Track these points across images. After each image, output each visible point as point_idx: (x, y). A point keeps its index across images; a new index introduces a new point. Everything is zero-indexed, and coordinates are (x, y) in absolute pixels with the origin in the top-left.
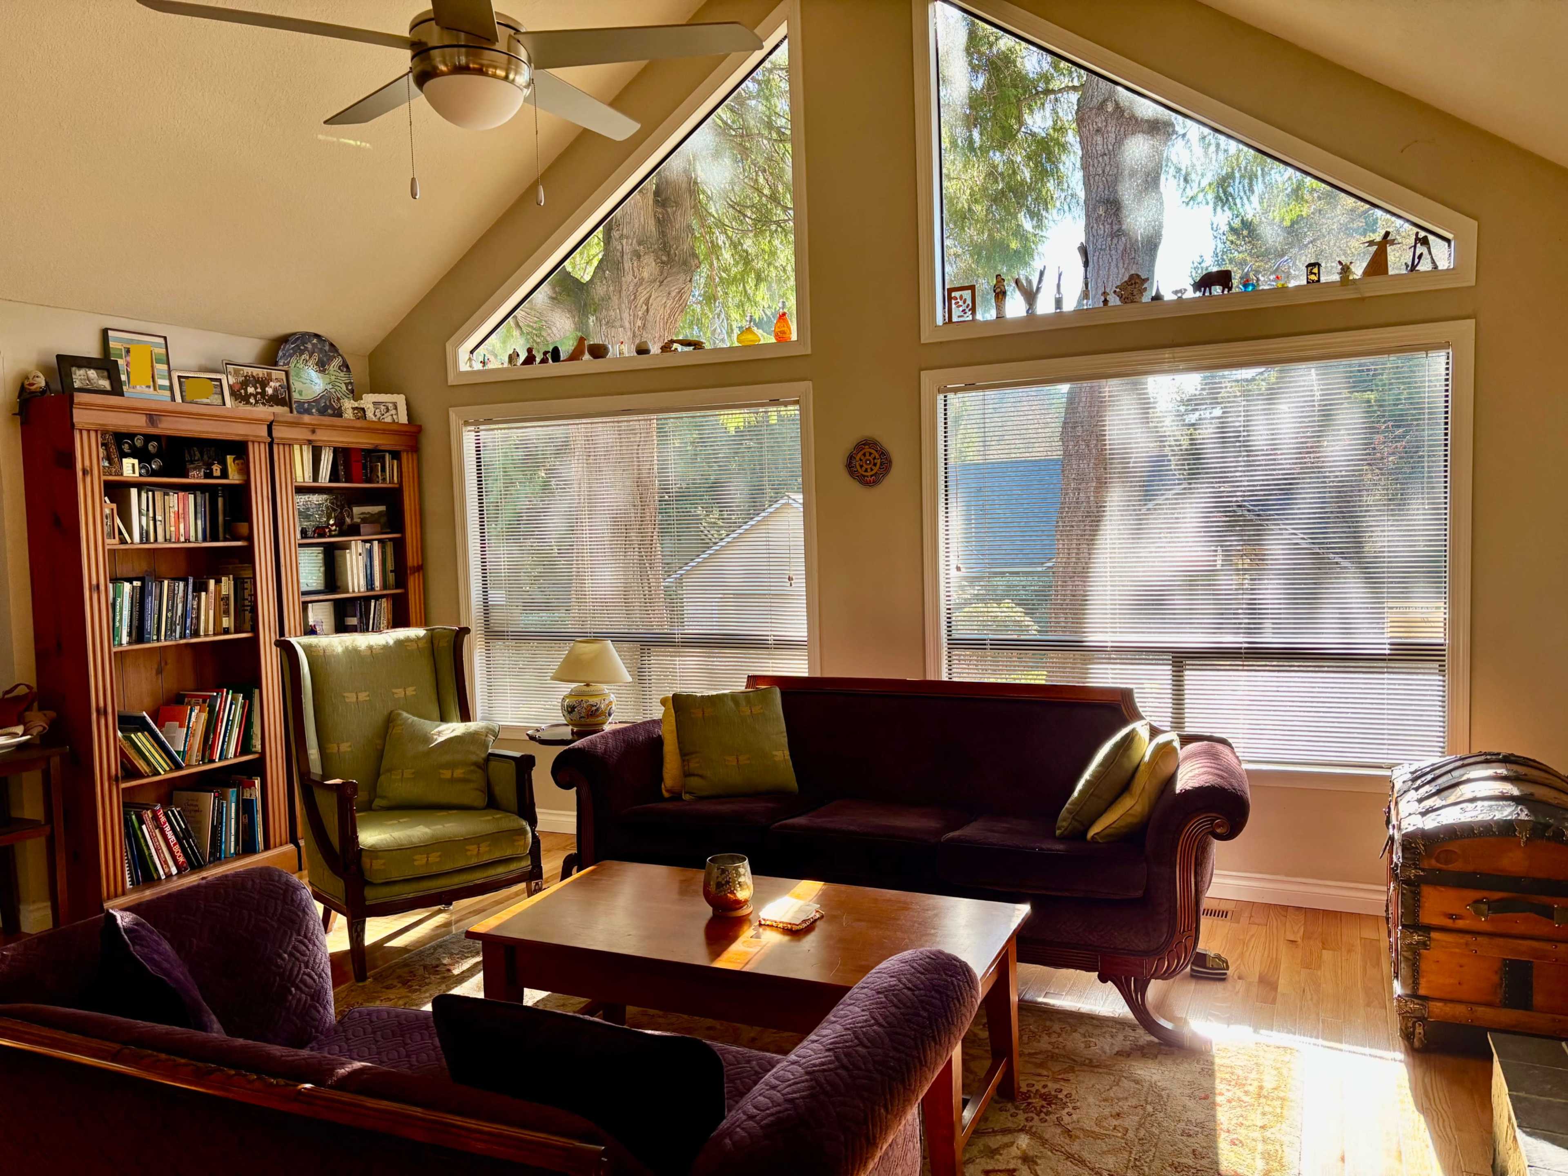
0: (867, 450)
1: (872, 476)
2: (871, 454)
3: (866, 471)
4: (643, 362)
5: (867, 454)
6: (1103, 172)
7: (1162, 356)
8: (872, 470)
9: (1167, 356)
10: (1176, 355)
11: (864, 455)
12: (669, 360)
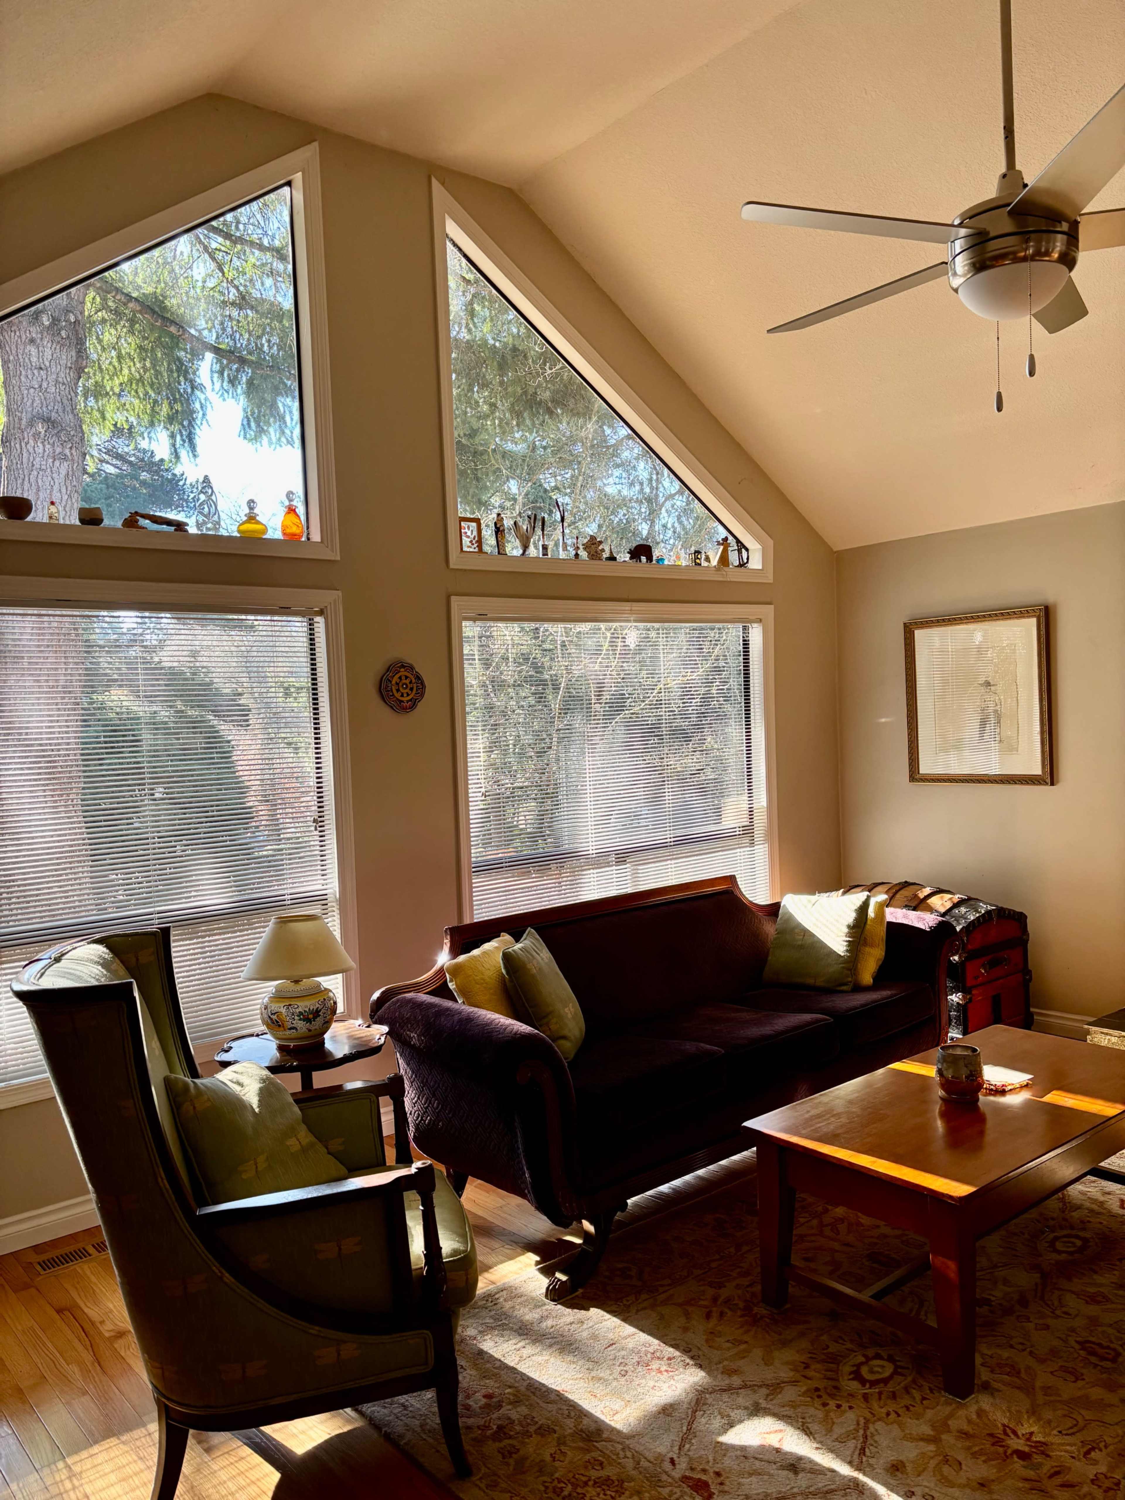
0: (403, 672)
1: (408, 702)
2: (407, 677)
3: (402, 696)
4: (91, 536)
5: (403, 678)
6: (40, 386)
7: (623, 608)
8: (408, 695)
9: (627, 608)
10: (633, 608)
11: (400, 678)
12: (132, 539)
